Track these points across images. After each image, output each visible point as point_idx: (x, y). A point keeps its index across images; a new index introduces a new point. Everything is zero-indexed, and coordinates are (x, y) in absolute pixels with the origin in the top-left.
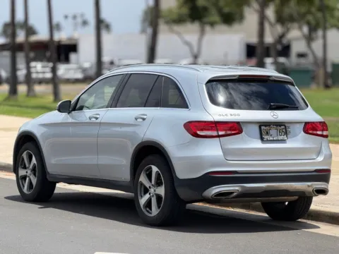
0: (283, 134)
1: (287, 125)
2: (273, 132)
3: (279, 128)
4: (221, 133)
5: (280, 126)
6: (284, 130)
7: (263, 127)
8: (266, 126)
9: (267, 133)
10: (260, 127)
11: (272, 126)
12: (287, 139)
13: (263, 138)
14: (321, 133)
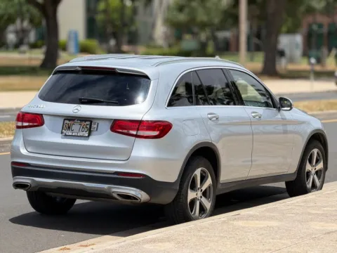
0: (86, 130)
1: (93, 121)
2: (76, 127)
3: (83, 123)
4: (25, 125)
5: (85, 121)
6: (88, 126)
7: (66, 122)
8: (69, 120)
9: (69, 128)
10: (65, 120)
11: (76, 121)
12: (89, 136)
13: (62, 133)
14: (134, 133)
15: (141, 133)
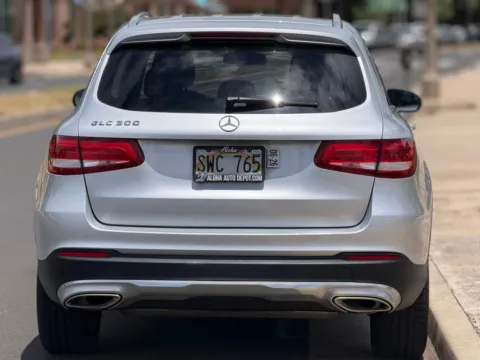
0: (255, 167)
1: (268, 148)
2: (228, 163)
3: (245, 153)
4: (88, 164)
5: (250, 149)
6: (259, 160)
7: (200, 152)
8: (208, 149)
9: (210, 166)
10: (195, 149)
11: (225, 149)
12: (264, 179)
13: (195, 177)
14: (371, 166)
15: (386, 166)
